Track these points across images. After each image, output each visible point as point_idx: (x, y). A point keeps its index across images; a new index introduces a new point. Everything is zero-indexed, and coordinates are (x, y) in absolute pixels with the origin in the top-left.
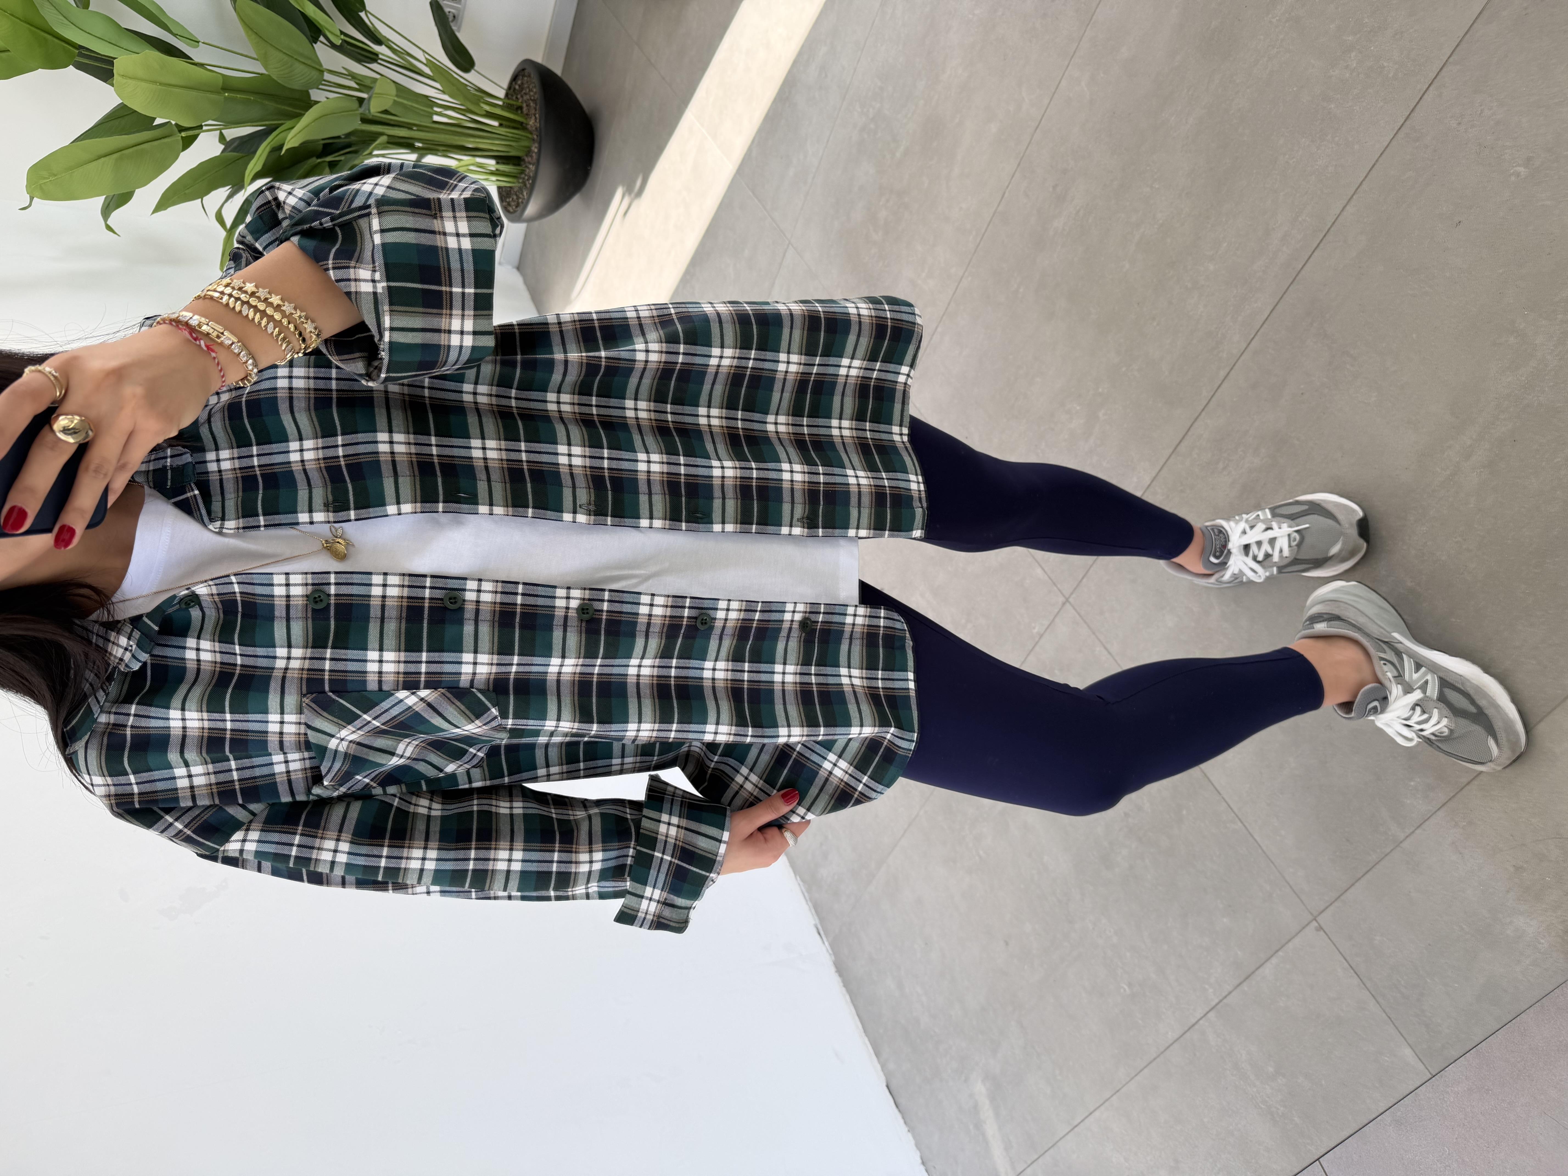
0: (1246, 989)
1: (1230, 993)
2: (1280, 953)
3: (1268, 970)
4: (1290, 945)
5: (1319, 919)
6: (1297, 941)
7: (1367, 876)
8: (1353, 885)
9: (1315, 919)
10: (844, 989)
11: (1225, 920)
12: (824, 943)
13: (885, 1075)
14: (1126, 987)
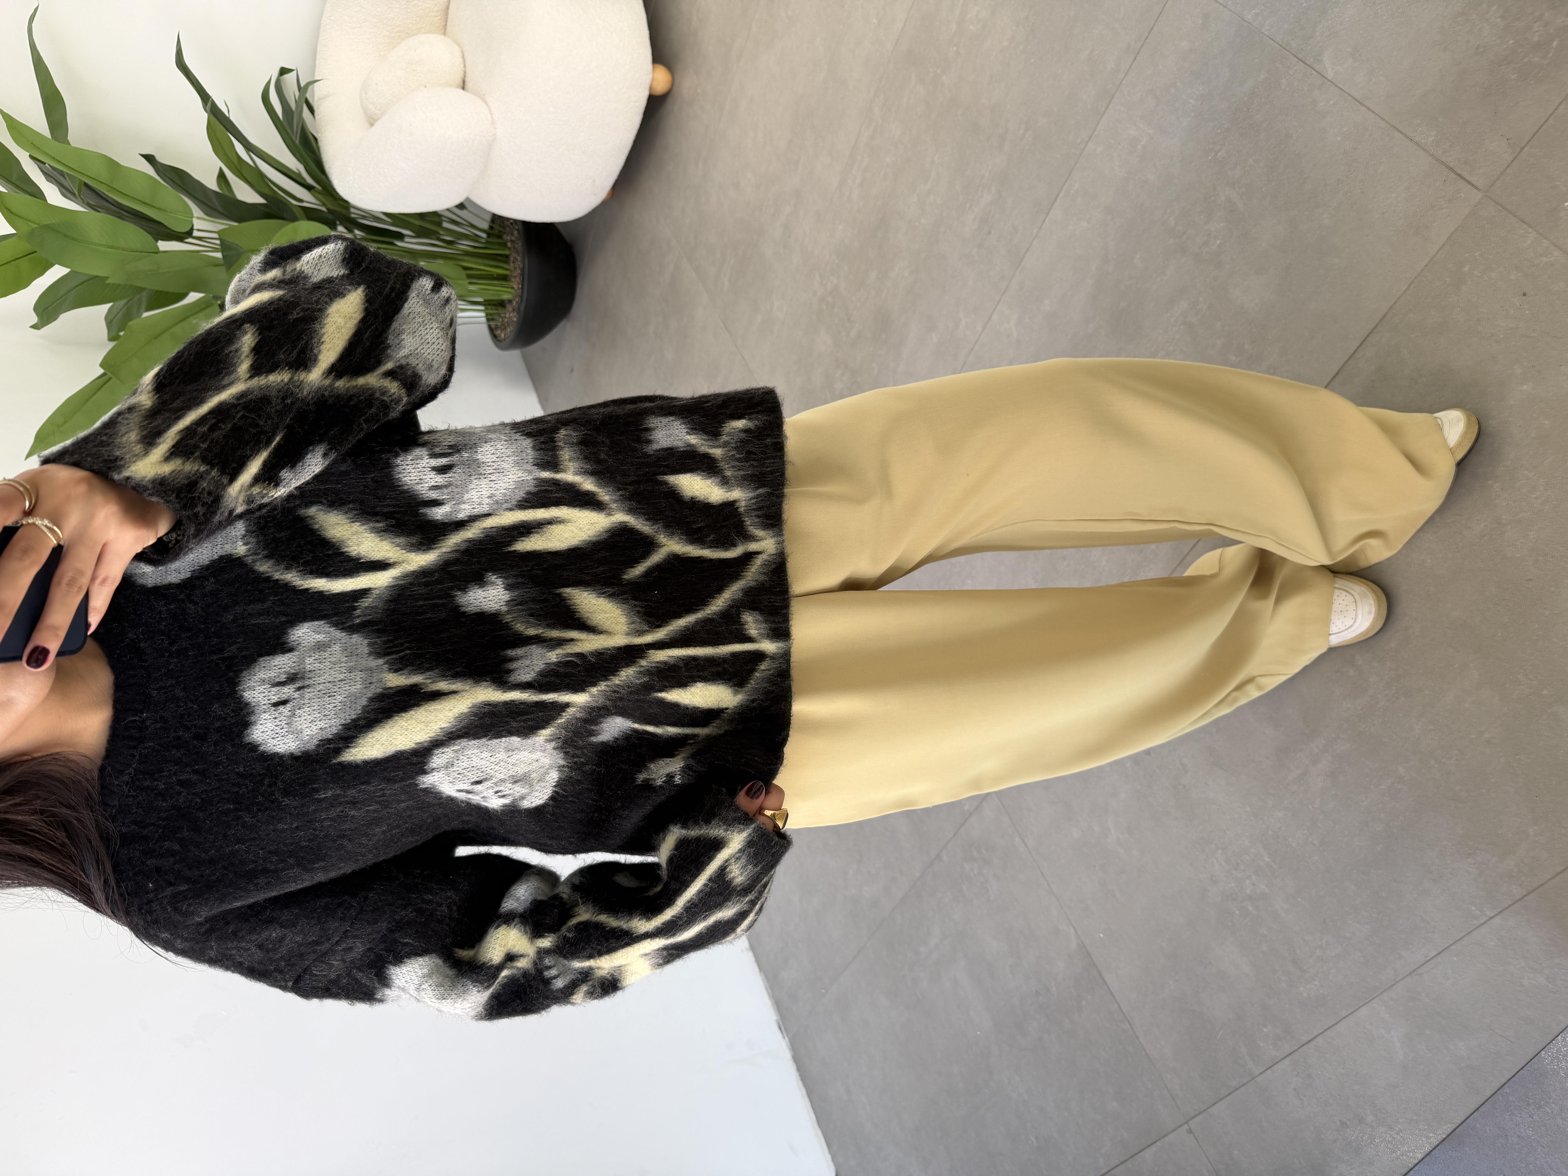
0: (1130, 1166)
1: (1117, 1166)
2: (1158, 1144)
3: (1148, 1154)
4: (1166, 1138)
5: (1190, 1123)
6: (1171, 1136)
7: (1228, 1098)
8: (1217, 1102)
9: (1187, 1122)
10: (801, 1083)
11: (1114, 1104)
12: (784, 1038)
13: (835, 1165)
14: (1033, 1140)
